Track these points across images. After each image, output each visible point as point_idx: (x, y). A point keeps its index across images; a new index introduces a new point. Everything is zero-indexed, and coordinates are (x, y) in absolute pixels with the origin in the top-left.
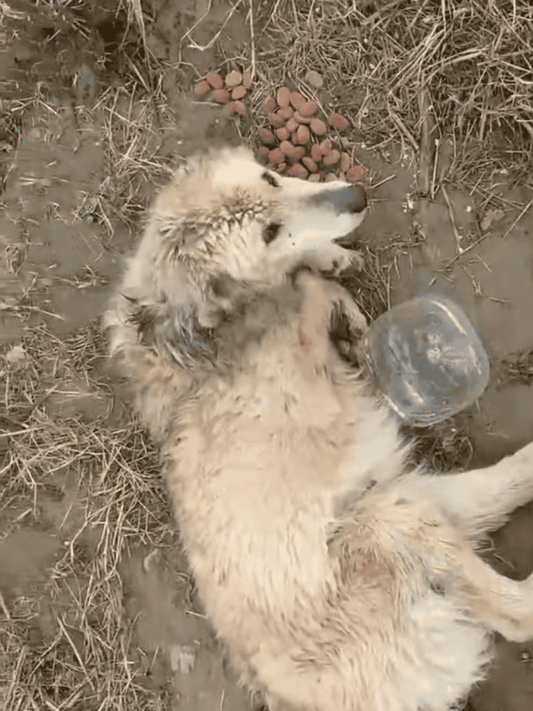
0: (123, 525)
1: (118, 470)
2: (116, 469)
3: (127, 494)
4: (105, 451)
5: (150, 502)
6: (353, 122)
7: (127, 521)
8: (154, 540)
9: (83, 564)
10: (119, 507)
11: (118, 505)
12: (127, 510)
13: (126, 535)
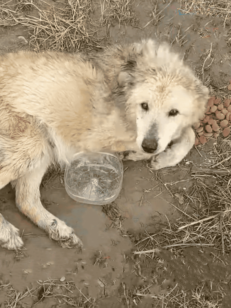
0: (39, 28)
1: (65, 27)
2: (66, 26)
3: (54, 30)
4: (75, 21)
5: (50, 41)
6: (226, 138)
7: (41, 30)
8: (32, 41)
9: (21, 8)
10: (48, 27)
11: (49, 26)
12: (46, 30)
13: (34, 29)
